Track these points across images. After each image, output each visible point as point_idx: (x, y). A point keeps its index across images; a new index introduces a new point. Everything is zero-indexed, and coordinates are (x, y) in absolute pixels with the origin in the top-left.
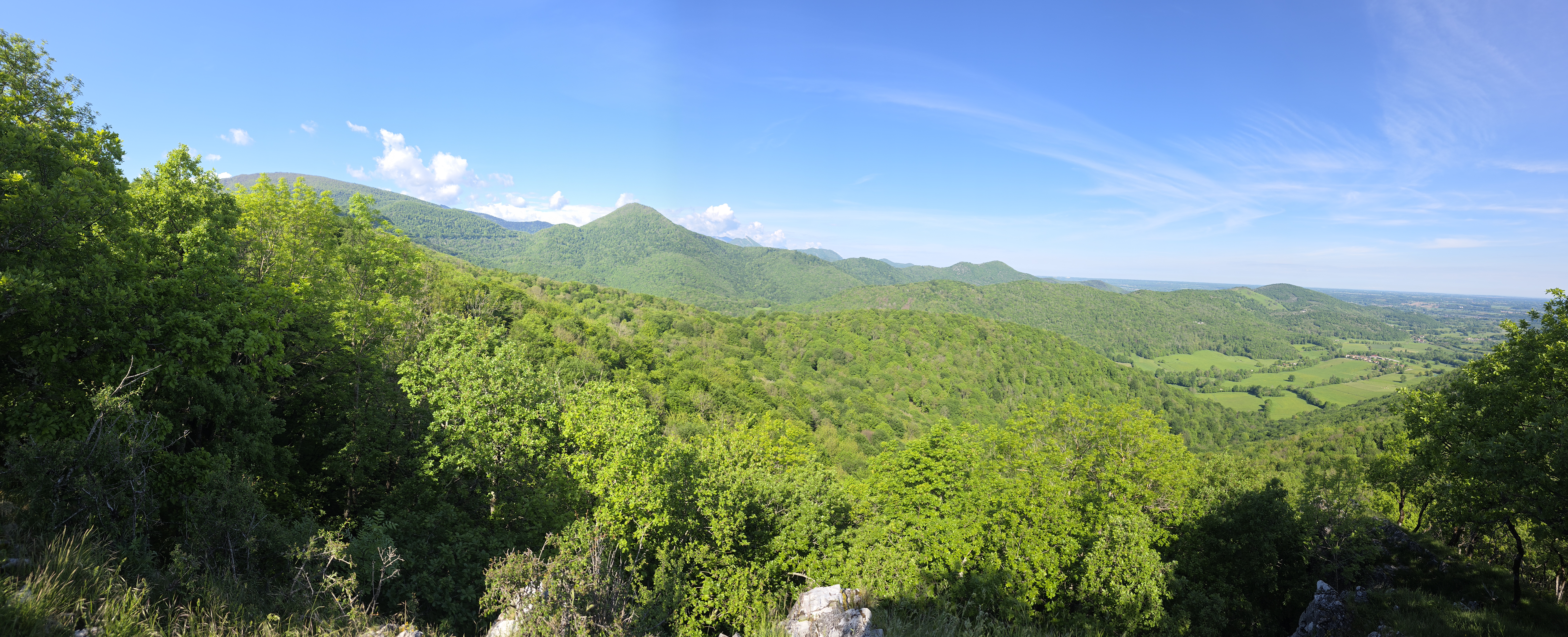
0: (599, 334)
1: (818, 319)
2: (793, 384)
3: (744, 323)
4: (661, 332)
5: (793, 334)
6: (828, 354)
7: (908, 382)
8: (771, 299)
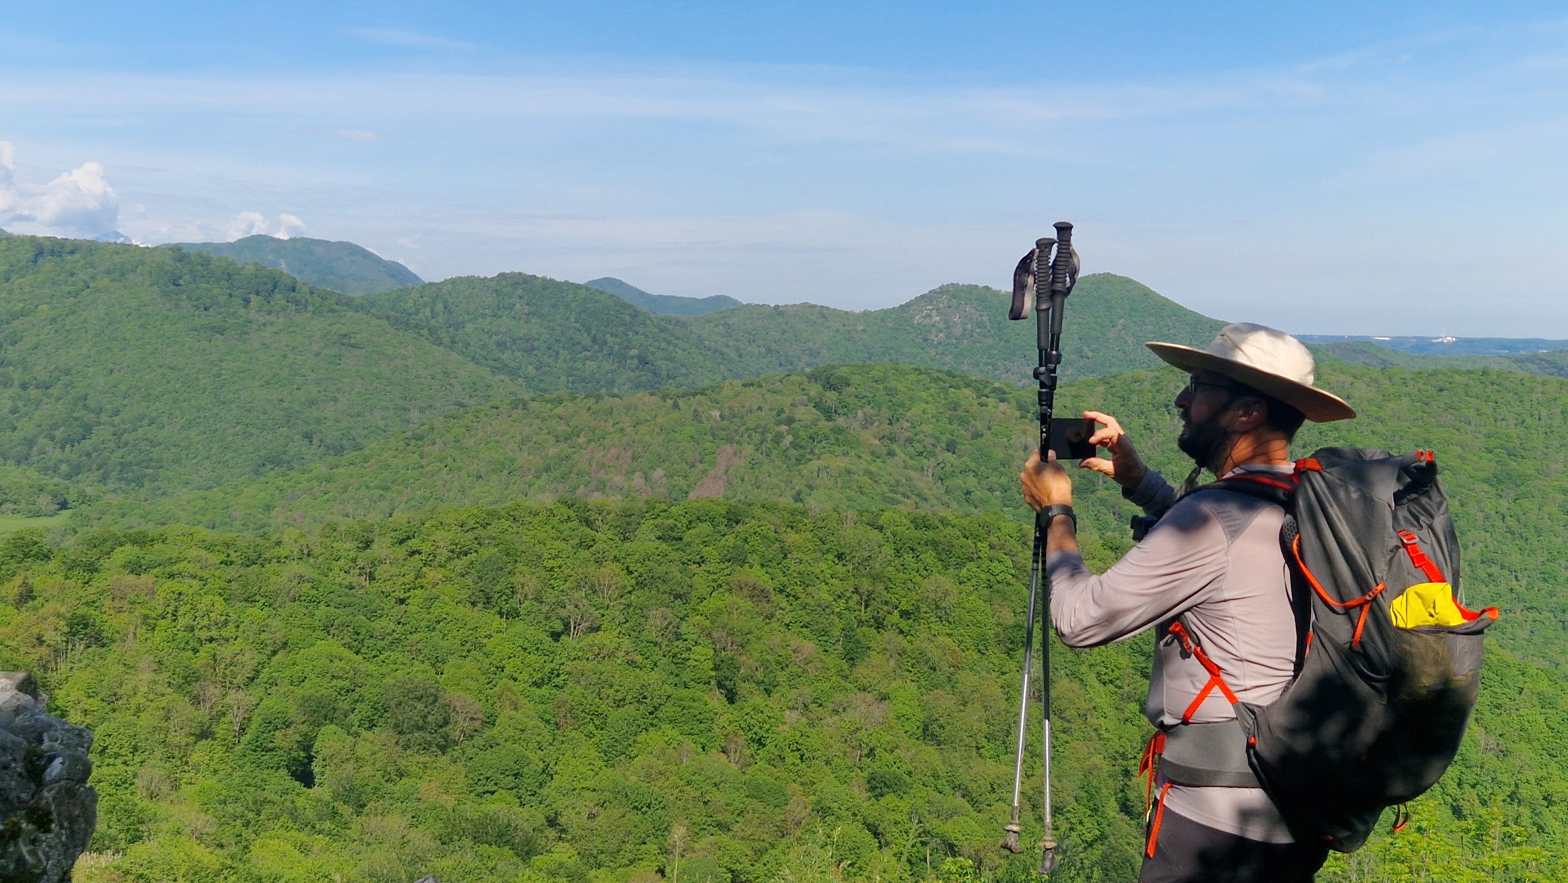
1: (307, 554)
2: (207, 857)
5: (192, 629)
6: (363, 709)
7: (728, 818)
8: (68, 477)
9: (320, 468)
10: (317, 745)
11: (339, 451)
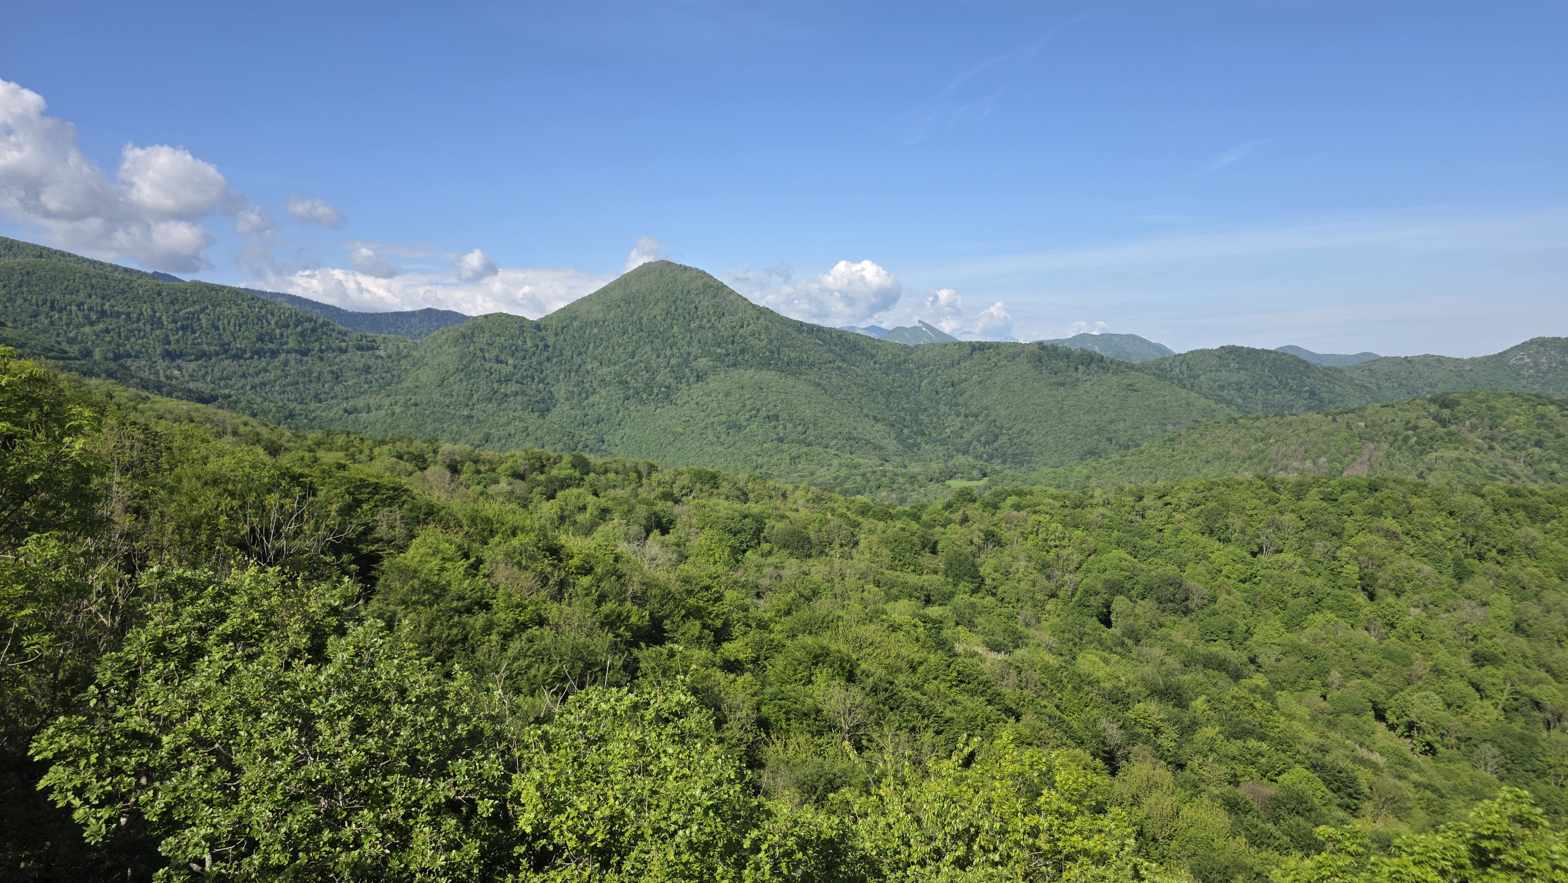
0: (599, 570)
1: (1107, 503)
2: (1052, 660)
3: (925, 517)
4: (738, 552)
5: (1046, 540)
6: (1139, 588)
7: (1371, 670)
8: (987, 461)
9: (1116, 457)
10: (1113, 606)
11: (1127, 447)
